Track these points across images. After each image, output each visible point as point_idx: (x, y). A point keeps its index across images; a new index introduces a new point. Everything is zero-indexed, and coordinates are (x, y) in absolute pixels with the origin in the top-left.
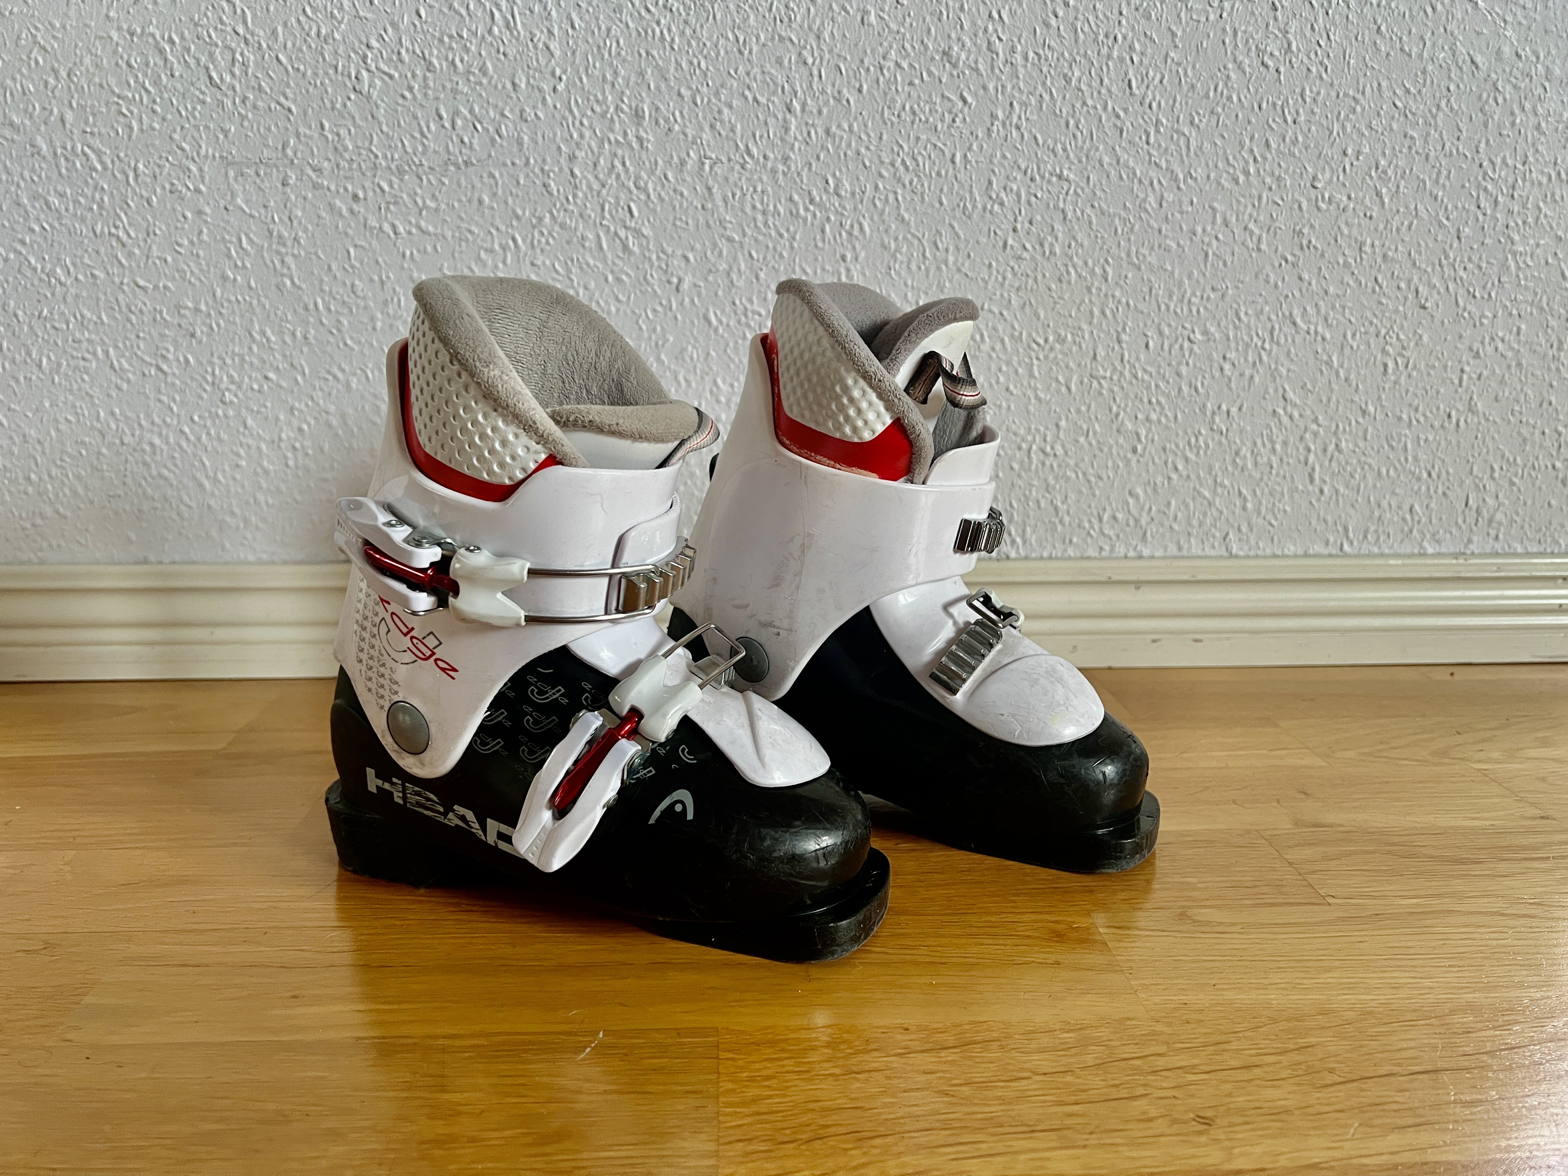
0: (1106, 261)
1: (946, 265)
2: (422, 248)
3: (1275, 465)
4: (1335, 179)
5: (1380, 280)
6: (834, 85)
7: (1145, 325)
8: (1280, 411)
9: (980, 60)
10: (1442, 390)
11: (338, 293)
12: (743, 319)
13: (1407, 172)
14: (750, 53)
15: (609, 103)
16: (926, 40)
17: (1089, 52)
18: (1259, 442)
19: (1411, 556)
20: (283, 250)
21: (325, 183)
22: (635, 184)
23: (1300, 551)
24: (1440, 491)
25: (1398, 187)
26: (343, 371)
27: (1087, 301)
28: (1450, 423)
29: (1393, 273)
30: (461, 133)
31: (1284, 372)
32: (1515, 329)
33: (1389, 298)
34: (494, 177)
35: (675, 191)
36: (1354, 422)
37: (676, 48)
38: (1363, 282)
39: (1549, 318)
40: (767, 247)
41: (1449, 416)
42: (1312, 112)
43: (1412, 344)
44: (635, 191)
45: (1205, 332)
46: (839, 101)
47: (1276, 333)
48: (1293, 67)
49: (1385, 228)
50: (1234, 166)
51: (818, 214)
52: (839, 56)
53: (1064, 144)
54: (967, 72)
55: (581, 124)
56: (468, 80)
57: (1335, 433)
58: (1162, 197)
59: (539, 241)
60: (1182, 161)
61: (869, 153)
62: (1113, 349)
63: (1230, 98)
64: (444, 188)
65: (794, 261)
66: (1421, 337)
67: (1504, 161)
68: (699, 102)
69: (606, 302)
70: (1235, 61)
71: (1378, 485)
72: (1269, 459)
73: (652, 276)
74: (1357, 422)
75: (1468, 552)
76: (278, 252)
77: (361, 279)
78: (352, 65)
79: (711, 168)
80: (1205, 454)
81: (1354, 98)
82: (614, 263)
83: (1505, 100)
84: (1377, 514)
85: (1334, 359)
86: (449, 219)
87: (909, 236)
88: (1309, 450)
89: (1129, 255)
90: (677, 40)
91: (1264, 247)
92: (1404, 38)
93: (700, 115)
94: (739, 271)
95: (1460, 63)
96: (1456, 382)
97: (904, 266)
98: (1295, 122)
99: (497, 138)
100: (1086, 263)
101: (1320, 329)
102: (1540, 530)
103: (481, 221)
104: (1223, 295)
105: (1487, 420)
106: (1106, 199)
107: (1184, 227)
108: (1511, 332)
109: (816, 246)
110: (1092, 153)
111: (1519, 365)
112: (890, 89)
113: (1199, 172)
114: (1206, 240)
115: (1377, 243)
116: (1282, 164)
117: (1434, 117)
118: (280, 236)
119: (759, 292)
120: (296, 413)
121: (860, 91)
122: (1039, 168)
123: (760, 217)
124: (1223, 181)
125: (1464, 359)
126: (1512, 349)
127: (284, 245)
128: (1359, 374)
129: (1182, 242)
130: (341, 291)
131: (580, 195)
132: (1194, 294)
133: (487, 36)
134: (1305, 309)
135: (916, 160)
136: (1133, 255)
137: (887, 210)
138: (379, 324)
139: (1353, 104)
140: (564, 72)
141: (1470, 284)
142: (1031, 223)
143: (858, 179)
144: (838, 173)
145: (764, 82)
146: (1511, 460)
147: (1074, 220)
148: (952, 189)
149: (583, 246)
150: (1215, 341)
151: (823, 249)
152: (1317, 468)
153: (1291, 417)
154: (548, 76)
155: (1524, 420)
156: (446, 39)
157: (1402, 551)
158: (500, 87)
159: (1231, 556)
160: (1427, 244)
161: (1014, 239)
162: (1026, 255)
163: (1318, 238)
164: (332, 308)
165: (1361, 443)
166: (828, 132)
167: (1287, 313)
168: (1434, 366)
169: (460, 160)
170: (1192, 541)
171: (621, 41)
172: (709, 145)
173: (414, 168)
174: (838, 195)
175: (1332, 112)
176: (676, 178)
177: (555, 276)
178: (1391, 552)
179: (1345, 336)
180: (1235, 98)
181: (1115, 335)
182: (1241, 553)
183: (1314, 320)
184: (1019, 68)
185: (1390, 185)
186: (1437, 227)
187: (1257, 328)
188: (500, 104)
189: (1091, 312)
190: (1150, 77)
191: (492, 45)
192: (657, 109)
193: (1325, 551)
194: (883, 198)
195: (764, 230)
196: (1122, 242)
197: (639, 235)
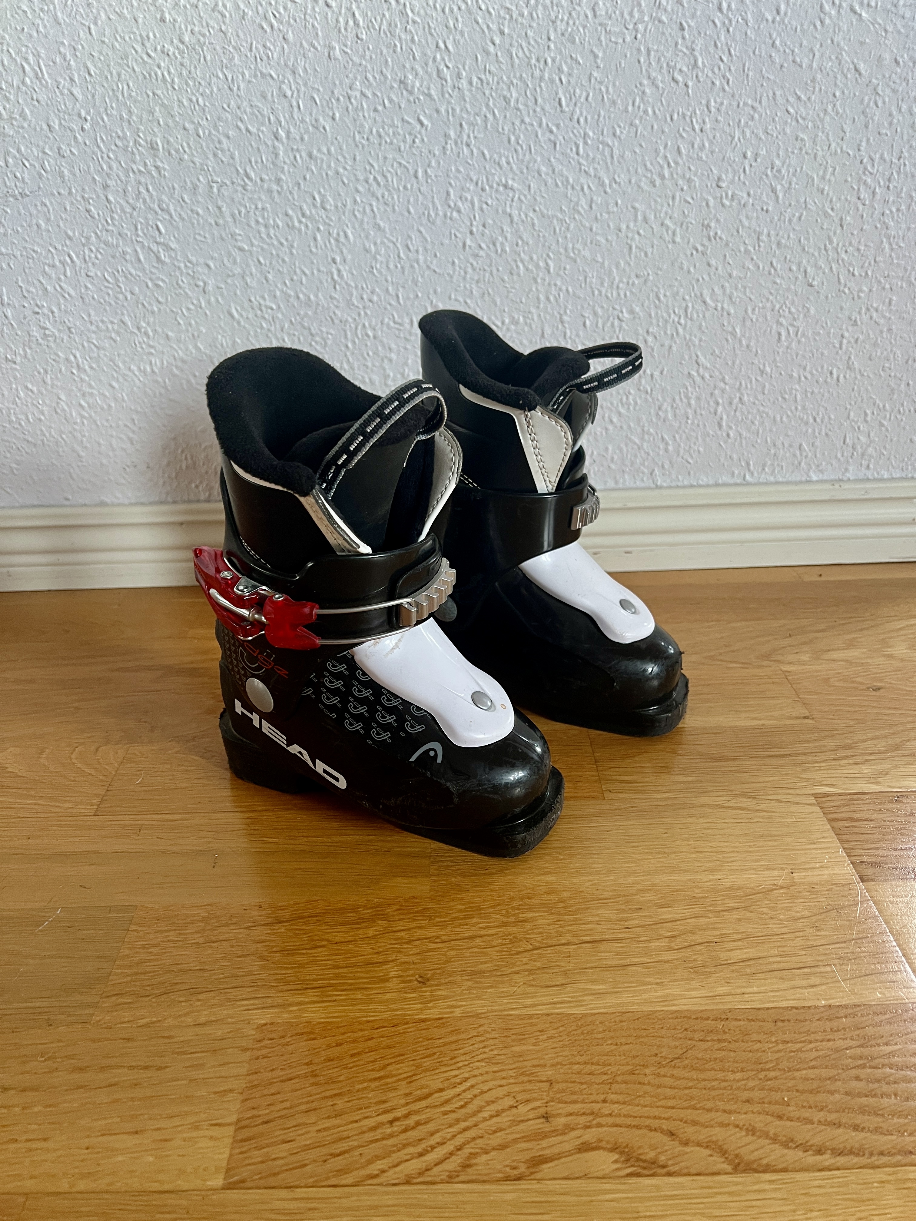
0: (548, 256)
1: (418, 263)
3: (691, 417)
4: (737, 178)
5: (775, 264)
6: (311, 114)
7: (582, 307)
8: (694, 373)
9: (432, 86)
10: (826, 353)
12: (259, 312)
13: (798, 170)
14: (239, 89)
15: (128, 139)
16: (384, 70)
17: (524, 75)
18: (677, 398)
19: (801, 482)
22: (159, 206)
23: (711, 482)
24: (823, 433)
25: (790, 184)
27: (534, 289)
28: (832, 378)
29: (786, 258)
30: (14, 169)
31: (697, 343)
32: (887, 301)
33: (783, 278)
34: (46, 205)
35: (192, 211)
36: (754, 380)
37: (176, 87)
38: (761, 267)
40: (272, 254)
41: (831, 373)
42: (717, 121)
43: (801, 316)
44: (160, 212)
45: (631, 312)
46: (317, 128)
47: (690, 310)
48: (699, 81)
49: (779, 220)
50: (651, 171)
51: (309, 225)
52: (313, 88)
53: (507, 158)
54: (422, 98)
55: (109, 157)
56: (12, 124)
57: (739, 389)
58: (592, 200)
59: (89, 257)
60: (608, 168)
61: (346, 173)
62: (557, 329)
63: (646, 112)
64: (8, 216)
65: (295, 265)
66: (808, 310)
67: (882, 157)
68: (201, 134)
69: (149, 303)
70: (649, 77)
71: (774, 429)
72: (686, 412)
73: (182, 281)
74: (756, 379)
75: (845, 479)
79: (219, 191)
80: (635, 409)
81: (752, 107)
82: (151, 273)
83: (884, 102)
84: (773, 451)
85: (738, 331)
86: (16, 241)
87: (386, 241)
88: (718, 403)
89: (566, 250)
90: (176, 80)
91: (678, 239)
92: (796, 50)
93: (204, 145)
94: (251, 274)
95: (845, 71)
96: (837, 345)
97: (384, 266)
98: (702, 131)
99: (43, 172)
100: (531, 258)
101: (726, 306)
102: (904, 460)
103: (42, 242)
104: (645, 281)
105: (862, 375)
106: (545, 204)
107: (611, 225)
108: (884, 304)
109: (311, 251)
110: (531, 164)
111: (890, 330)
112: (358, 116)
113: (622, 178)
114: (630, 235)
115: (772, 232)
116: (692, 168)
117: (822, 121)
119: (270, 291)
121: (333, 119)
122: (488, 180)
123: (263, 229)
124: (642, 184)
125: (844, 327)
126: (884, 317)
128: (758, 341)
129: (610, 238)
131: (116, 217)
132: (621, 281)
133: (21, 85)
134: (713, 290)
135: (385, 176)
136: (570, 250)
137: (366, 219)
139: (752, 113)
140: (88, 113)
141: (850, 264)
142: (484, 226)
143: (340, 195)
144: (322, 191)
145: (253, 114)
146: (881, 406)
147: (520, 223)
148: (417, 200)
149: (126, 260)
150: (639, 318)
151: (316, 254)
152: (725, 417)
153: (703, 378)
154: (76, 118)
155: (893, 374)
157: (794, 479)
159: (658, 487)
160: (814, 231)
161: (471, 240)
162: (482, 253)
163: (723, 230)
165: (760, 397)
166: (310, 156)
167: (698, 294)
168: (819, 333)
169: (16, 192)
170: (626, 476)
171: (131, 84)
172: (214, 171)
174: (325, 209)
175: (733, 120)
176: (191, 200)
177: (106, 284)
178: (784, 480)
179: (746, 311)
180: (650, 111)
181: (558, 316)
182: (665, 484)
183: (720, 298)
184: (465, 92)
185: (784, 182)
186: (823, 217)
187: (674, 306)
188: (41, 143)
189: (538, 299)
190: (577, 95)
191: (26, 93)
192: (168, 142)
193: (731, 481)
194: (361, 209)
195: (268, 240)
196: (560, 240)
197: (168, 248)
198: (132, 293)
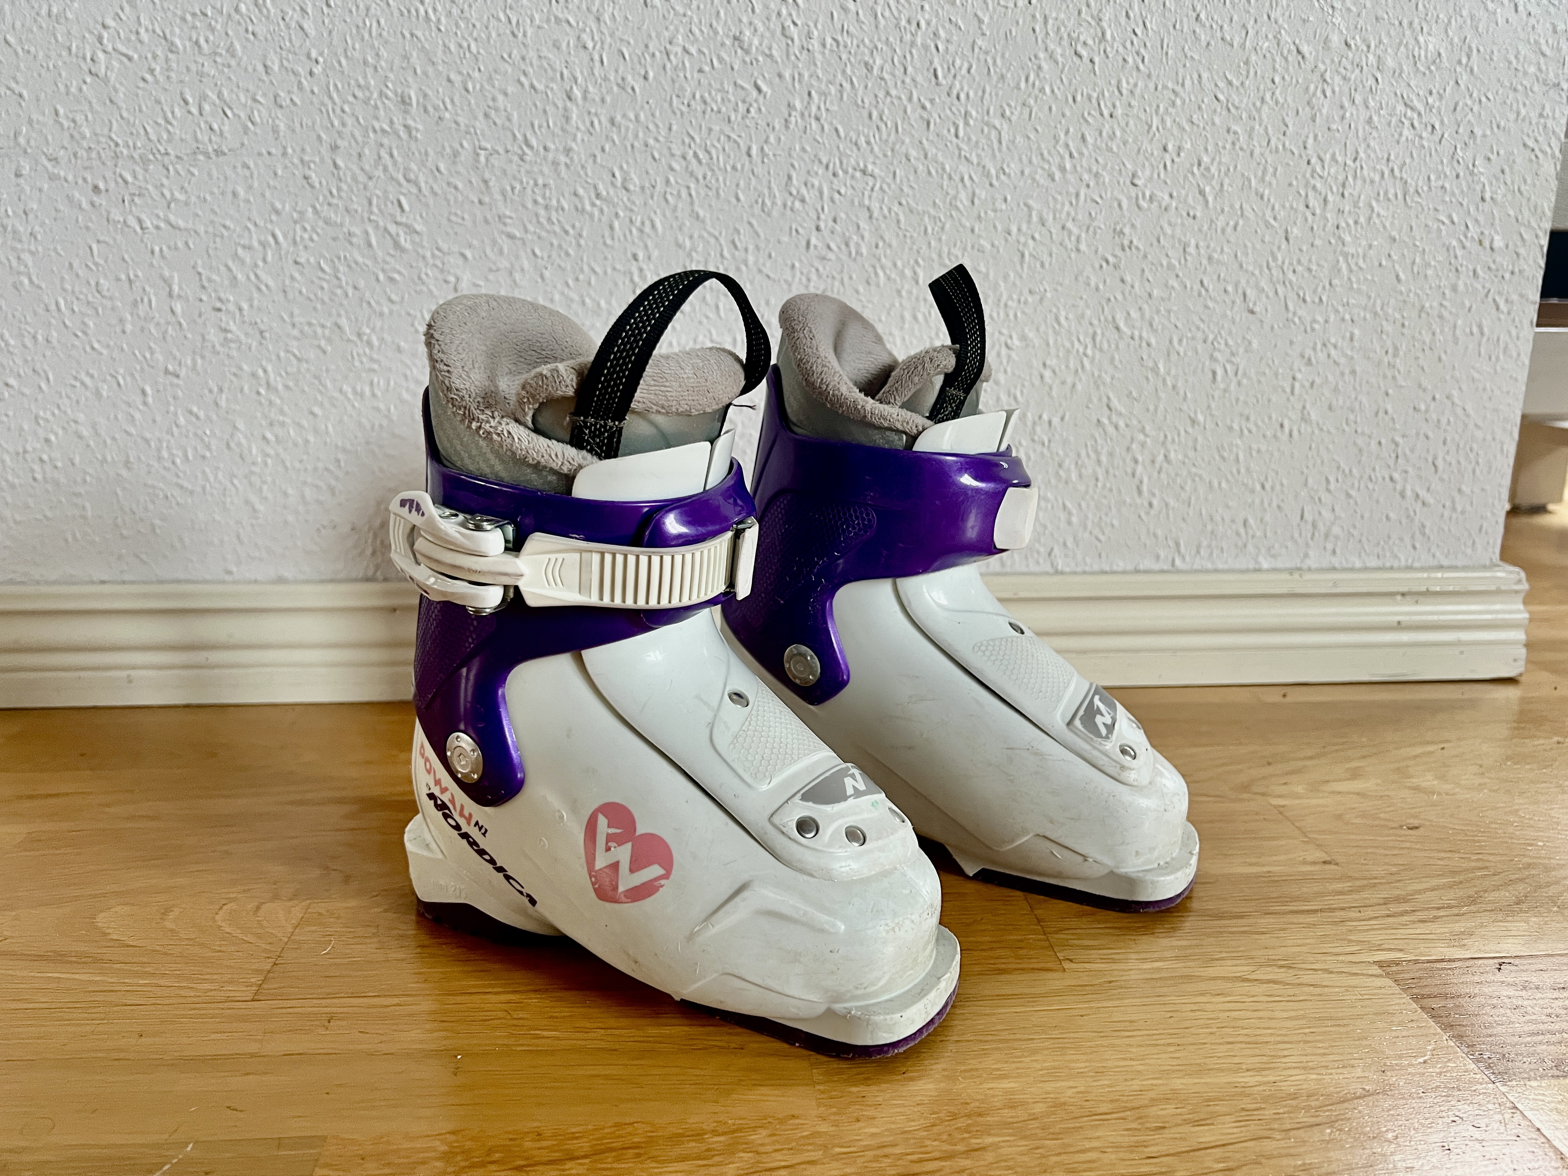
0: (917, 262)
1: (746, 265)
2: (172, 244)
3: (1101, 477)
4: (1156, 176)
5: (1206, 283)
6: (616, 71)
8: (1105, 421)
9: (775, 46)
10: (1274, 399)
11: (82, 293)
13: (1232, 169)
14: (525, 35)
15: (372, 89)
16: (715, 24)
17: (891, 39)
18: (1083, 453)
19: (1247, 571)
20: (19, 246)
21: (62, 174)
22: (405, 177)
23: (1130, 567)
24: (1274, 504)
25: (1222, 185)
26: (92, 376)
27: (897, 305)
28: (1283, 432)
29: (1219, 276)
30: (210, 119)
31: (1108, 380)
32: (1348, 335)
33: (1216, 302)
34: (248, 168)
35: (449, 184)
36: (1182, 432)
37: (443, 28)
38: (1189, 286)
39: (1384, 323)
40: (552, 245)
41: (1282, 426)
42: (1130, 105)
43: (1241, 350)
44: (404, 183)
45: (1023, 338)
46: (623, 89)
47: (1098, 338)
48: (1107, 57)
49: (1210, 229)
50: (1049, 162)
51: (605, 209)
52: (621, 40)
53: (867, 137)
54: (760, 59)
55: (343, 111)
56: (215, 62)
57: (1164, 443)
58: (974, 194)
59: (301, 237)
60: (994, 156)
61: (657, 145)
63: (1042, 90)
64: (193, 179)
65: (582, 260)
66: (1250, 343)
67: (1333, 158)
68: (470, 88)
69: (378, 303)
70: (1046, 50)
71: (1210, 498)
72: (1094, 471)
73: (427, 275)
74: (1186, 432)
75: (1305, 567)
76: (13, 249)
77: (106, 277)
78: (87, 47)
79: (487, 160)
81: (1173, 91)
82: (385, 262)
83: (1334, 92)
84: (1209, 527)
85: (1161, 366)
86: (200, 213)
87: (705, 235)
88: (1136, 461)
89: (940, 256)
90: (443, 20)
91: (1083, 247)
92: (1225, 26)
93: (473, 102)
94: (522, 270)
95: (1286, 53)
96: (1288, 390)
98: (1111, 116)
99: (250, 124)
100: (895, 265)
101: (1145, 335)
102: (1379, 544)
103: (237, 216)
104: (1041, 299)
105: (1321, 429)
106: (914, 196)
107: (998, 226)
108: (1343, 338)
109: (605, 243)
110: (897, 147)
111: (1353, 372)
112: (678, 76)
113: (1013, 168)
114: (1022, 239)
115: (1201, 244)
116: (1100, 160)
117: (1259, 111)
118: (15, 232)
120: (41, 422)
121: (645, 78)
122: (841, 163)
123: (542, 212)
124: (1037, 177)
125: (1295, 367)
126: (1345, 355)
127: (20, 241)
128: (1187, 381)
129: (996, 243)
130: (85, 290)
131: (344, 187)
132: (1010, 298)
133: (233, 13)
134: (1128, 313)
135: (708, 152)
136: (945, 255)
137: (680, 205)
138: (129, 328)
139: (1173, 97)
140: (321, 54)
141: (1300, 287)
142: (835, 221)
143: (647, 173)
144: (625, 166)
145: (541, 67)
146: (1347, 471)
147: (881, 218)
148: (749, 184)
149: (351, 243)
150: (1034, 347)
151: (612, 247)
152: (1146, 480)
153: (1116, 427)
154: (304, 59)
155: (1359, 430)
156: (189, 17)
157: (1237, 566)
158: (250, 69)
159: (1057, 572)
160: (1253, 245)
161: (817, 239)
162: (831, 256)
163: (1140, 239)
164: (76, 309)
165: (1191, 454)
166: (612, 121)
167: (1110, 318)
168: (1264, 374)
169: (210, 149)
171: (382, 21)
172: (483, 135)
173: (158, 156)
174: (627, 190)
175: (1150, 106)
176: (449, 171)
177: (320, 274)
178: (1226, 567)
179: (1171, 342)
180: (1048, 90)
182: (1067, 569)
183: (1138, 324)
184: (816, 54)
185: (1214, 183)
186: (1263, 227)
187: (1078, 333)
188: (251, 88)
189: (902, 318)
190: (957, 67)
191: (239, 23)
192: (425, 95)
193: (1157, 567)
194: (675, 193)
195: (548, 227)
196: (933, 243)
197: (412, 231)
198: (355, 288)
